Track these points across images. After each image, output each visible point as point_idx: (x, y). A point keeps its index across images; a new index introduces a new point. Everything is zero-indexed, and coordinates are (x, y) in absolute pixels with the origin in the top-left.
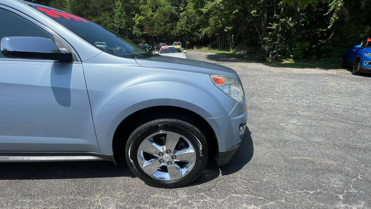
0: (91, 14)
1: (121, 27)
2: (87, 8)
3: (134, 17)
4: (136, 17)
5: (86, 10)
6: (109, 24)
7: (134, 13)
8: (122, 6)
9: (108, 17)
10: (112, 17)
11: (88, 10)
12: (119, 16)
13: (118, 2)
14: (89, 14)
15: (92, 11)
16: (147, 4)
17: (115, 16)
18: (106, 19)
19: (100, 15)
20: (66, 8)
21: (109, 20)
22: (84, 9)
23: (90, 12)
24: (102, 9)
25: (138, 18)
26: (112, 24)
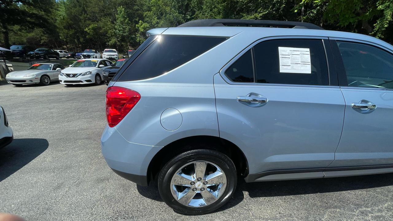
0: (89, 19)
1: (124, 34)
2: (86, 12)
3: (138, 24)
4: (140, 24)
5: (85, 14)
6: (110, 30)
7: (137, 20)
8: (124, 12)
9: (109, 23)
10: (113, 23)
11: (86, 14)
12: (122, 23)
13: (120, 7)
14: (87, 18)
15: (90, 16)
16: (152, 10)
17: (118, 22)
18: (106, 25)
19: (100, 20)
20: (60, 11)
21: (110, 26)
22: (82, 13)
23: (88, 16)
24: (102, 14)
25: (143, 25)
26: (114, 30)
